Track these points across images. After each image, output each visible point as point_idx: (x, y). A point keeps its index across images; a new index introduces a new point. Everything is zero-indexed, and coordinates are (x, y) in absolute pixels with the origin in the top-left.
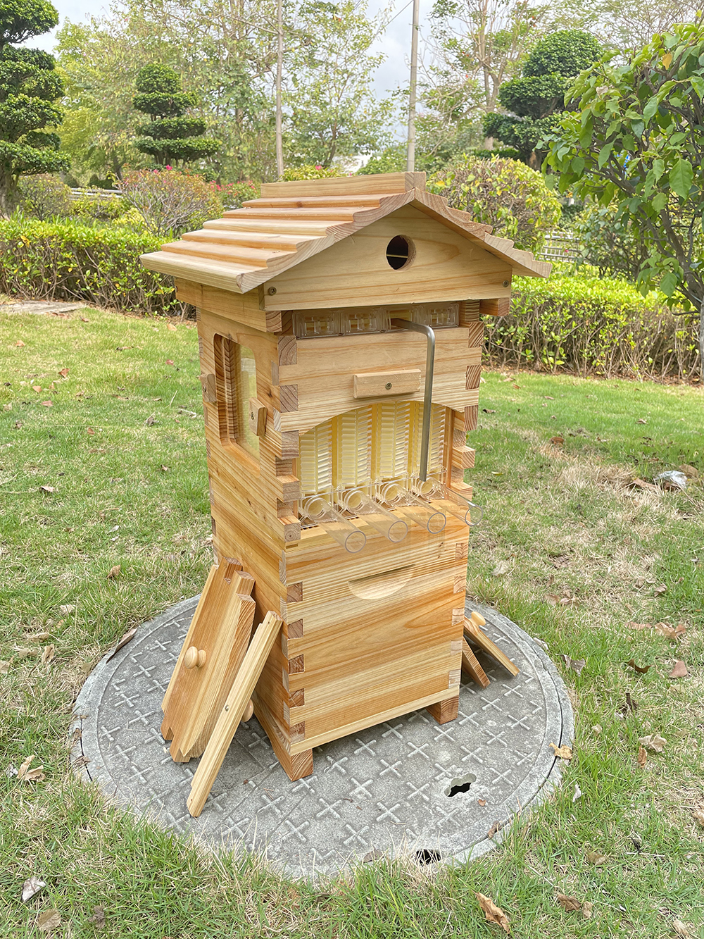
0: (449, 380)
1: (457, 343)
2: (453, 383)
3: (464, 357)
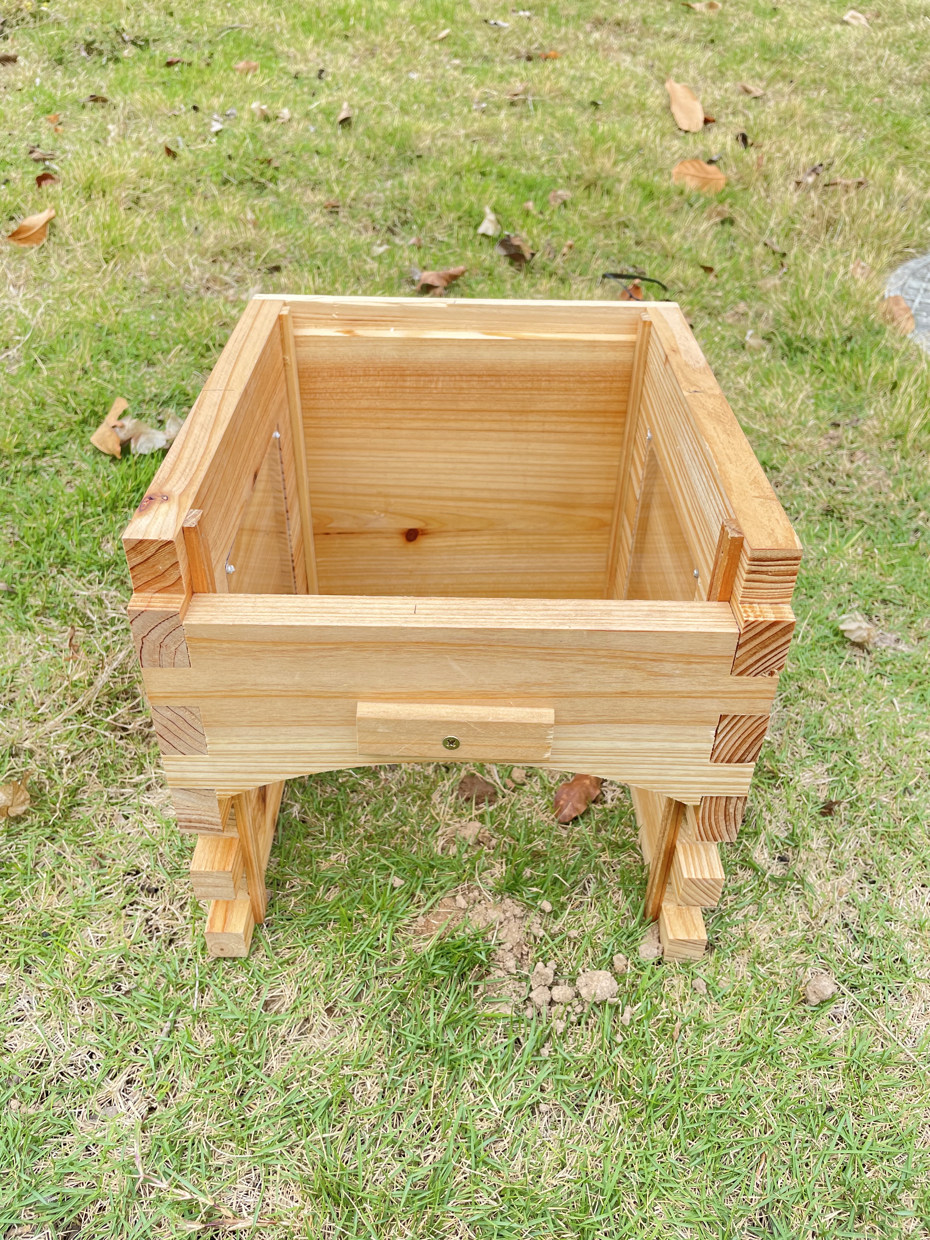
0: (658, 737)
1: (690, 663)
2: (667, 745)
3: (711, 695)
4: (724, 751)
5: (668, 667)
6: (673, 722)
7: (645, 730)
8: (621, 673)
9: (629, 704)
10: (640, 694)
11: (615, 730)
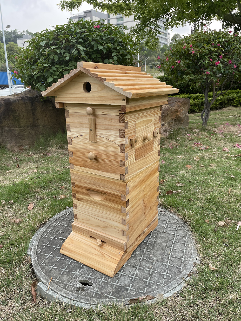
4: (121, 136)
5: (113, 121)
6: (115, 130)
7: (112, 131)
8: (108, 121)
9: (110, 127)
10: (111, 125)
11: (109, 131)
